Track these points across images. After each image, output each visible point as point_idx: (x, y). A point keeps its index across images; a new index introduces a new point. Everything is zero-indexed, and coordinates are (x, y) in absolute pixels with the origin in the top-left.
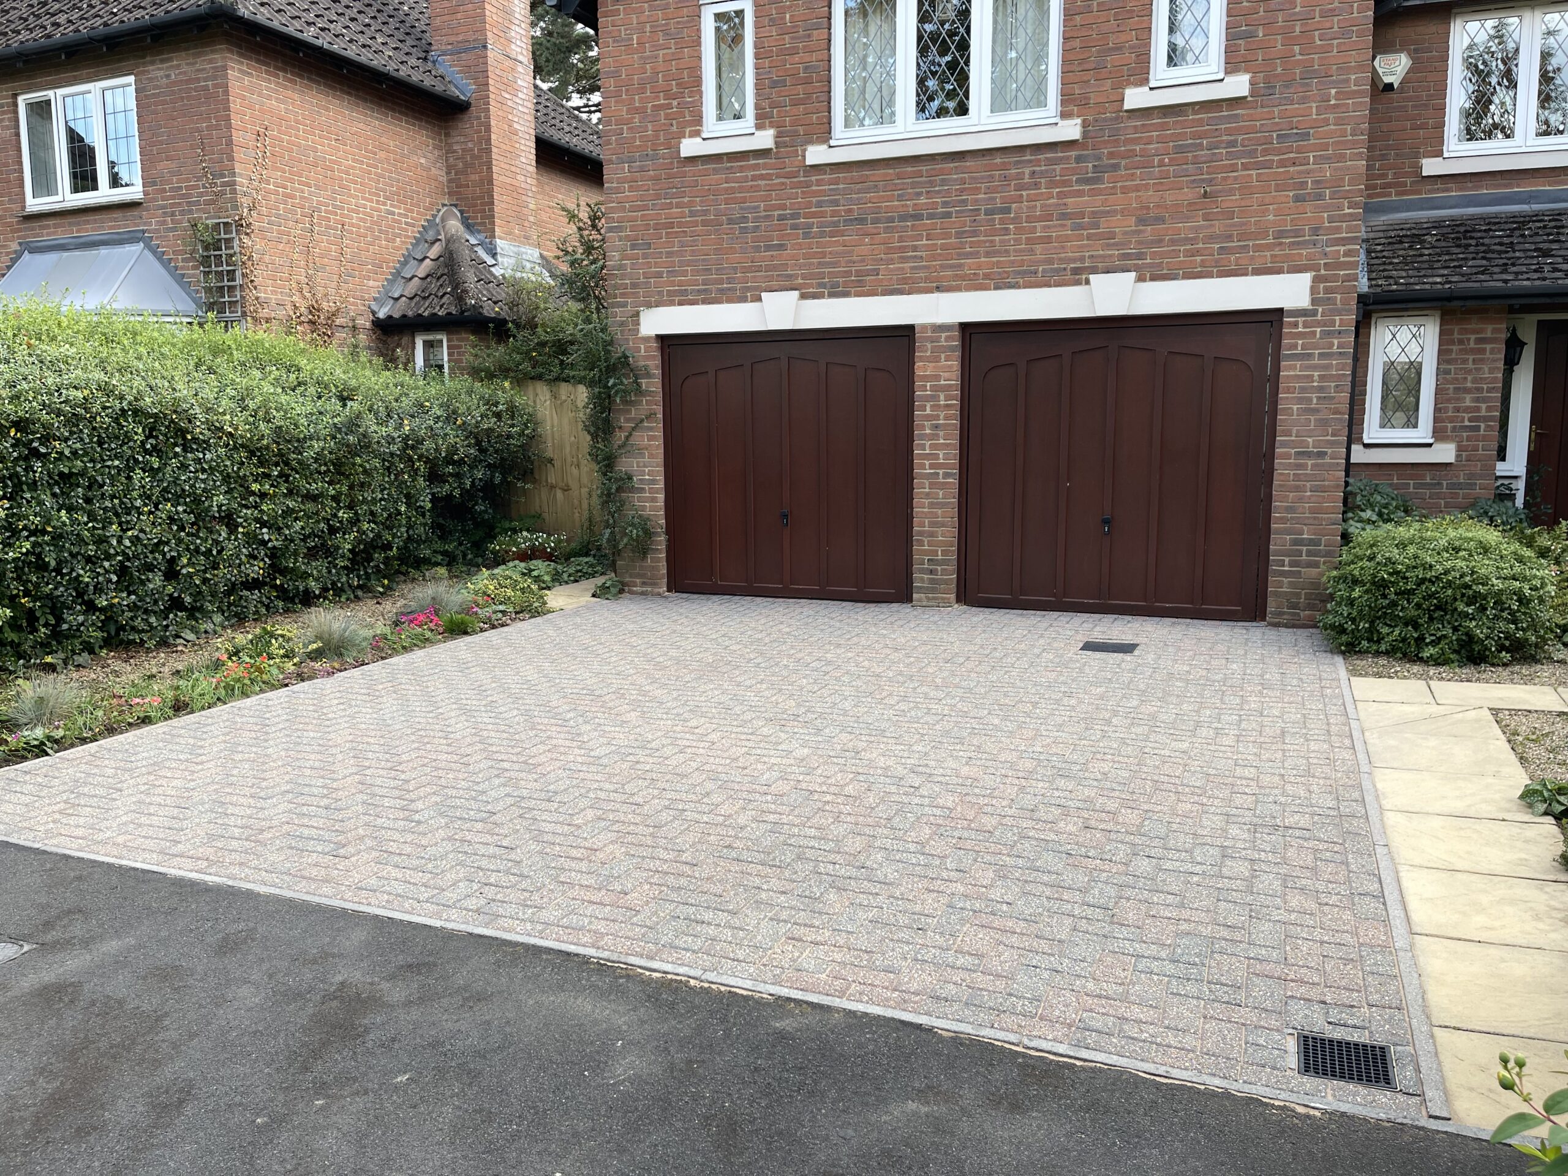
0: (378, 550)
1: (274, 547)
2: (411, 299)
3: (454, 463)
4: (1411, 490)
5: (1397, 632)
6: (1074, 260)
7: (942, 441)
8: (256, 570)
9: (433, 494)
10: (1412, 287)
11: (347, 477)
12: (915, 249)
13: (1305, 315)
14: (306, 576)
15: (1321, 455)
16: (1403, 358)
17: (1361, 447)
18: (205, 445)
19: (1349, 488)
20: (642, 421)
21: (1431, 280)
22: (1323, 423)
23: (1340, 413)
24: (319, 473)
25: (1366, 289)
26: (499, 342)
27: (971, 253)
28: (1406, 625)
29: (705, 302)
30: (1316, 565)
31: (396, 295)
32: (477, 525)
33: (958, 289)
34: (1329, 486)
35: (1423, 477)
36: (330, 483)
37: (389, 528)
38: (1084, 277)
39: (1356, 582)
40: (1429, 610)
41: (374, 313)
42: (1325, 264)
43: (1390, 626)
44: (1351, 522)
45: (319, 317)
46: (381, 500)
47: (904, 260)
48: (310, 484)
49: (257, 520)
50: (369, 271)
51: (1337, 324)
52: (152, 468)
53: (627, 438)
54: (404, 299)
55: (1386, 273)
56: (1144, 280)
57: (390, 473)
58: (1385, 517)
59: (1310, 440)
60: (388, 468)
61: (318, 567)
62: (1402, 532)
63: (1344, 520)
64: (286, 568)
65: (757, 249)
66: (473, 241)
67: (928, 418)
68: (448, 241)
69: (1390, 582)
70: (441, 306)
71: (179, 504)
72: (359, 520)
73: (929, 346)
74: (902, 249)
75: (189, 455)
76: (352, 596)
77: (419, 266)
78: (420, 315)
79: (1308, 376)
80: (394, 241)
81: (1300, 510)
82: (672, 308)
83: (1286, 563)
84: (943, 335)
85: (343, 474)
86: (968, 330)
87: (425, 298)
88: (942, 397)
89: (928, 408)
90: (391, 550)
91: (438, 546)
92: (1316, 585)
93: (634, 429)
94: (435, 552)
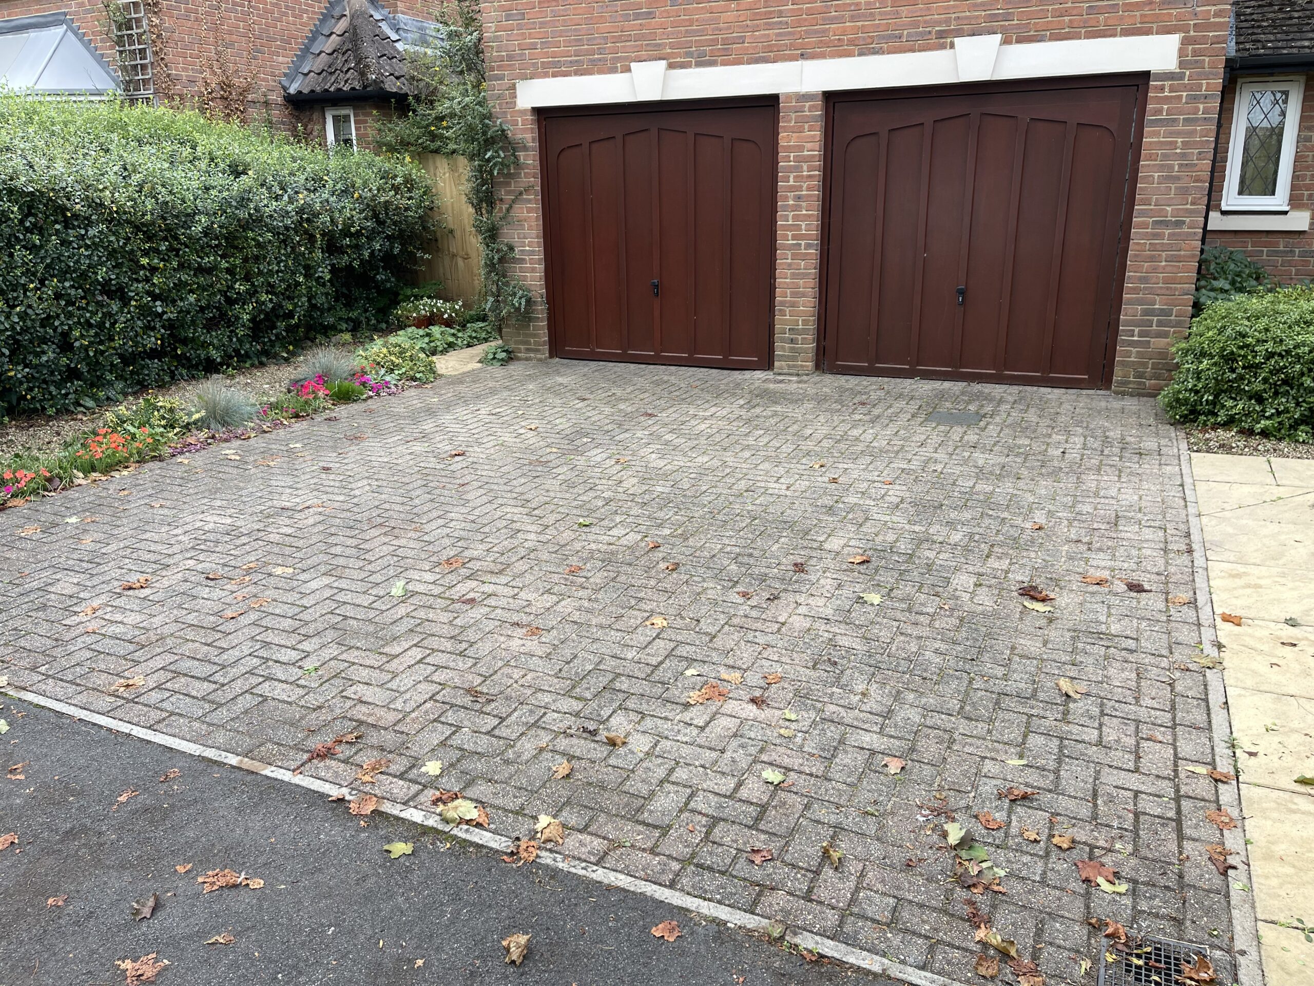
0: (281, 319)
1: (170, 319)
2: (319, 74)
3: (351, 235)
4: (1265, 257)
5: (1240, 406)
6: (939, 23)
7: (804, 212)
8: (152, 341)
9: (333, 265)
10: (1280, 51)
11: (241, 250)
12: (780, 14)
13: (1172, 79)
14: (205, 345)
15: (1179, 224)
16: (1265, 124)
17: (1218, 214)
18: (88, 223)
19: (1203, 256)
20: (521, 194)
21: (1299, 44)
22: (1184, 192)
23: (1201, 181)
24: (210, 246)
25: (1233, 53)
26: (399, 118)
27: (835, 17)
28: (1250, 398)
29: (578, 73)
30: (1165, 335)
31: (306, 71)
32: (379, 292)
33: (822, 56)
34: (1184, 256)
35: (1277, 244)
36: (222, 257)
37: (290, 298)
38: (949, 40)
39: (1203, 354)
40: (1275, 384)
41: (285, 89)
42: (1195, 24)
43: (1235, 399)
44: (1204, 291)
45: (231, 94)
46: (278, 272)
47: (770, 26)
48: (202, 258)
49: (149, 293)
50: (278, 47)
51: (1204, 88)
52: (35, 246)
53: (508, 210)
54: (312, 74)
55: (1254, 37)
56: (1010, 43)
57: (286, 246)
58: (1238, 285)
59: (1169, 209)
60: (284, 241)
61: (218, 337)
62: (1255, 304)
63: (1197, 289)
64: (186, 338)
65: (627, 18)
66: (377, 16)
67: (791, 189)
68: (352, 17)
69: (1240, 356)
70: (346, 81)
71: (66, 280)
72: (256, 292)
73: (793, 116)
74: (769, 16)
75: (70, 231)
76: (256, 362)
77: (327, 41)
78: (327, 91)
79: (1171, 142)
80: (301, 17)
81: (1154, 280)
82: (547, 79)
83: (1136, 333)
84: (807, 104)
85: (236, 248)
86: (831, 98)
87: (331, 73)
88: (805, 168)
89: (791, 179)
90: (293, 319)
91: (343, 313)
92: (1163, 355)
93: (514, 201)
94: (341, 319)
